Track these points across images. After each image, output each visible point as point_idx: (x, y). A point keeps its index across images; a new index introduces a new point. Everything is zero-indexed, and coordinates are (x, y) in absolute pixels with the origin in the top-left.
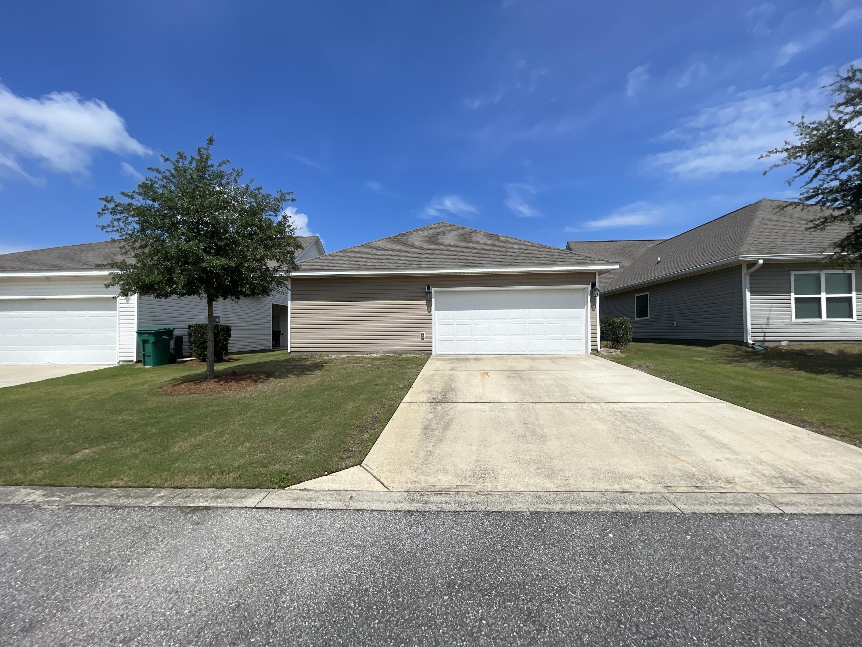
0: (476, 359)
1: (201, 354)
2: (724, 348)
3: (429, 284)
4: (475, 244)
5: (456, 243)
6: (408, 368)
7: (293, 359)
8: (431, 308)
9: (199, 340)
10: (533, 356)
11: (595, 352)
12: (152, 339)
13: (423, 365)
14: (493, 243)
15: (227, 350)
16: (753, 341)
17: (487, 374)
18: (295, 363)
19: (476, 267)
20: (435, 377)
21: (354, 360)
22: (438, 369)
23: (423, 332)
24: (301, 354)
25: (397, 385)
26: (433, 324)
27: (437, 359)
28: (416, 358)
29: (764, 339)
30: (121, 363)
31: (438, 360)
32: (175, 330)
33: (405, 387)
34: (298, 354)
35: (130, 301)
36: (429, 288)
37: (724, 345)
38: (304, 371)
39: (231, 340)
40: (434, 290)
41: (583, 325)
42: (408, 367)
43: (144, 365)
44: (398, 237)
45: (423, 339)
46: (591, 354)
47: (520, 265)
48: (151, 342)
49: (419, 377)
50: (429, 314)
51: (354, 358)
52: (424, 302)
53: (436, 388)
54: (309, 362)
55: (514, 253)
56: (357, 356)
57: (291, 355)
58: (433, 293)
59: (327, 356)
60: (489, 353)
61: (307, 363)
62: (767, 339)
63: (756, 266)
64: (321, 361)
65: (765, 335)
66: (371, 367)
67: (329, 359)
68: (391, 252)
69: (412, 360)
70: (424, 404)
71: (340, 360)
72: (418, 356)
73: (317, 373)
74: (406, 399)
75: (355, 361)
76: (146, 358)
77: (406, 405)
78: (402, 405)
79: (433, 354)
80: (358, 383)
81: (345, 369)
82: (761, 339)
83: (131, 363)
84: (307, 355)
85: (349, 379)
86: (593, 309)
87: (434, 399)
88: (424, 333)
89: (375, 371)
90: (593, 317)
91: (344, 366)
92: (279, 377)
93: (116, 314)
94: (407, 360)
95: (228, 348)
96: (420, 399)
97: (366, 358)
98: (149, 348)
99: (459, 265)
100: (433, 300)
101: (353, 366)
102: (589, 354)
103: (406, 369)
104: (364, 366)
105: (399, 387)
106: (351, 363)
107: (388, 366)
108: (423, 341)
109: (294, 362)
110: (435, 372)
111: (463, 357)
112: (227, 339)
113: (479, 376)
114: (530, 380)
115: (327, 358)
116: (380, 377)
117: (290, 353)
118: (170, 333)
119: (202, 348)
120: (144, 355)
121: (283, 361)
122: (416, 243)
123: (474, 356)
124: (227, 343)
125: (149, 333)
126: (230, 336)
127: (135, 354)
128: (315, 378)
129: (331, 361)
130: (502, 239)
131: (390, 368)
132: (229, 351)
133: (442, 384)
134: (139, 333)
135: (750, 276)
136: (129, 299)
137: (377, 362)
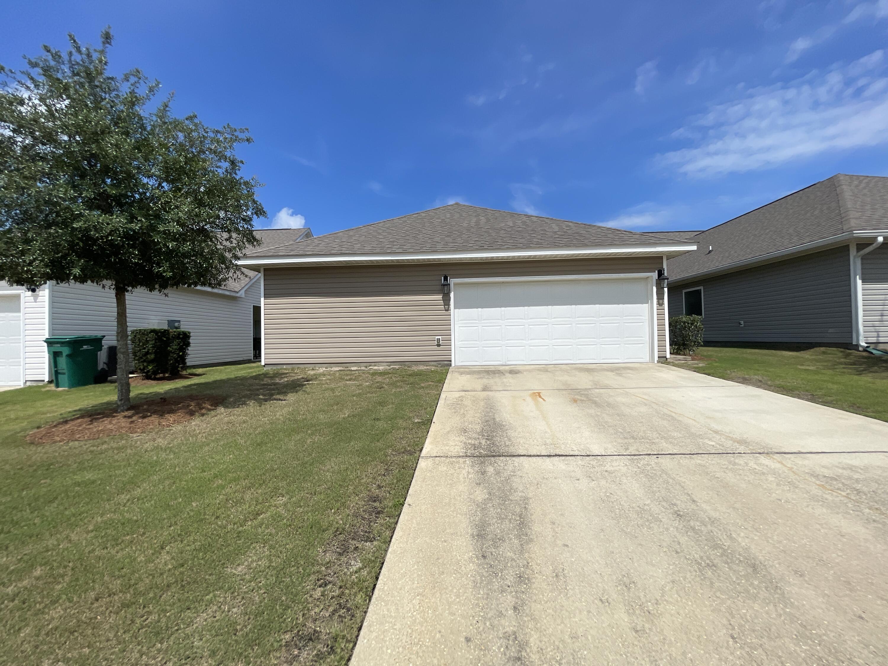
0: (511, 372)
1: (144, 369)
2: (824, 353)
3: (446, 273)
4: (503, 225)
5: (477, 223)
6: (423, 387)
7: (266, 375)
8: (449, 305)
9: (140, 350)
10: (585, 366)
11: (663, 359)
12: (66, 351)
13: (441, 381)
14: (524, 223)
15: (185, 363)
16: (866, 343)
17: (540, 397)
18: (266, 381)
19: (508, 249)
20: (465, 403)
21: (347, 375)
22: (465, 389)
23: (438, 337)
24: (279, 367)
25: (410, 418)
26: (452, 326)
27: (459, 372)
28: (432, 371)
29: (878, 340)
30: (28, 384)
31: (462, 373)
32: (104, 339)
33: (423, 423)
34: (275, 368)
35: (40, 299)
36: (446, 279)
37: (823, 349)
38: (272, 395)
39: (190, 350)
40: (452, 281)
41: (646, 325)
42: (422, 385)
43: (57, 386)
44: (404, 219)
45: (439, 345)
46: (658, 362)
47: (567, 246)
48: (64, 354)
49: (441, 402)
50: (447, 313)
51: (348, 373)
52: (440, 297)
53: (471, 423)
54: (286, 379)
55: (555, 233)
56: (353, 369)
57: (265, 369)
58: (452, 286)
59: (313, 369)
60: (525, 363)
61: (282, 381)
62: (882, 340)
63: (874, 245)
64: (303, 378)
65: (878, 334)
66: (370, 387)
67: (315, 375)
68: (395, 234)
69: (427, 375)
70: (461, 460)
71: (329, 375)
72: (433, 368)
73: (291, 397)
74: (428, 448)
75: (349, 377)
76: (60, 376)
77: (430, 462)
78: (422, 464)
79: (453, 365)
80: (348, 416)
81: (333, 390)
82: (874, 340)
83: (41, 384)
84: (285, 369)
85: (335, 407)
86: (660, 304)
87: (475, 447)
88: (440, 337)
89: (375, 392)
90: (660, 314)
91: (333, 386)
92: (234, 405)
93: (20, 317)
94: (419, 374)
95: (187, 361)
96: (452, 449)
97: (364, 372)
98: (63, 362)
99: (486, 247)
100: (452, 295)
101: (346, 386)
102: (656, 362)
103: (420, 388)
104: (361, 385)
105: (414, 423)
106: (343, 379)
107: (393, 384)
108: (439, 348)
109: (265, 379)
110: (463, 394)
111: (493, 368)
112: (185, 349)
113: (529, 400)
114: (609, 405)
115: (312, 373)
116: (382, 404)
117: (264, 366)
118: (97, 342)
119: (144, 361)
120: (57, 373)
121: (252, 377)
122: (427, 224)
123: (507, 368)
124: (185, 354)
125: (62, 343)
126: (188, 344)
127: (46, 371)
128: (285, 406)
129: (316, 377)
130: (535, 219)
131: (397, 387)
132: (188, 364)
133: (478, 415)
134: (50, 343)
135: (862, 259)
136: (38, 296)
137: (379, 379)
